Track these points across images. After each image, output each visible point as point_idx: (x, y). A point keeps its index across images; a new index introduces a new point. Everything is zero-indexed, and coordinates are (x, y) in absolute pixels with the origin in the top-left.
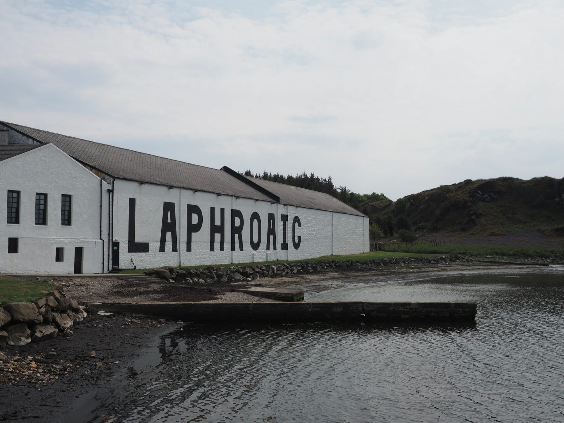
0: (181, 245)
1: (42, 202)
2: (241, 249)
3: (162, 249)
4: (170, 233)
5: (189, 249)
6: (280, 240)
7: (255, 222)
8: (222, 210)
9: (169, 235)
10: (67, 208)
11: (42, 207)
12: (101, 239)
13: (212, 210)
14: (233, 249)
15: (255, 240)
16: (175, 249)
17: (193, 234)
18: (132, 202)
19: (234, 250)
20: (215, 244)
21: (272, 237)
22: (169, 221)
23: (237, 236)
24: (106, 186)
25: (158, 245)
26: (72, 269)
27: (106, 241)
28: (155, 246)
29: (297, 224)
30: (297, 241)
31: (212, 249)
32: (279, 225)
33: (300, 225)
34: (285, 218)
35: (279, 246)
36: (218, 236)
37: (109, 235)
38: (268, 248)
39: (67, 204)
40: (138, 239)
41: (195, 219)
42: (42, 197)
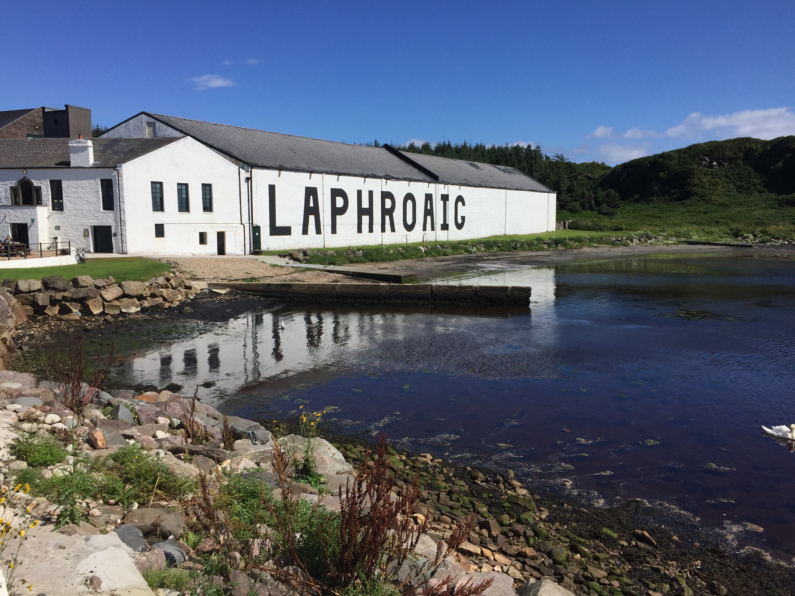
0: (325, 228)
1: (184, 191)
2: (393, 230)
3: (305, 231)
4: (313, 216)
5: (334, 231)
6: (439, 221)
7: (409, 203)
8: (371, 193)
9: (312, 218)
10: (208, 197)
11: (184, 196)
12: (241, 224)
13: (359, 193)
14: (383, 230)
15: (409, 221)
16: (318, 231)
17: (338, 217)
18: (272, 189)
19: (385, 232)
20: (363, 226)
21: (429, 218)
22: (312, 205)
23: (387, 218)
24: (244, 174)
25: (301, 228)
26: (216, 251)
27: (247, 226)
28: (297, 229)
29: (460, 204)
30: (460, 221)
31: (360, 230)
32: (438, 205)
33: (464, 204)
34: (445, 198)
35: (438, 226)
36: (365, 219)
37: (249, 220)
38: (425, 229)
39: (208, 192)
40: (279, 223)
41: (340, 202)
42: (184, 187)
